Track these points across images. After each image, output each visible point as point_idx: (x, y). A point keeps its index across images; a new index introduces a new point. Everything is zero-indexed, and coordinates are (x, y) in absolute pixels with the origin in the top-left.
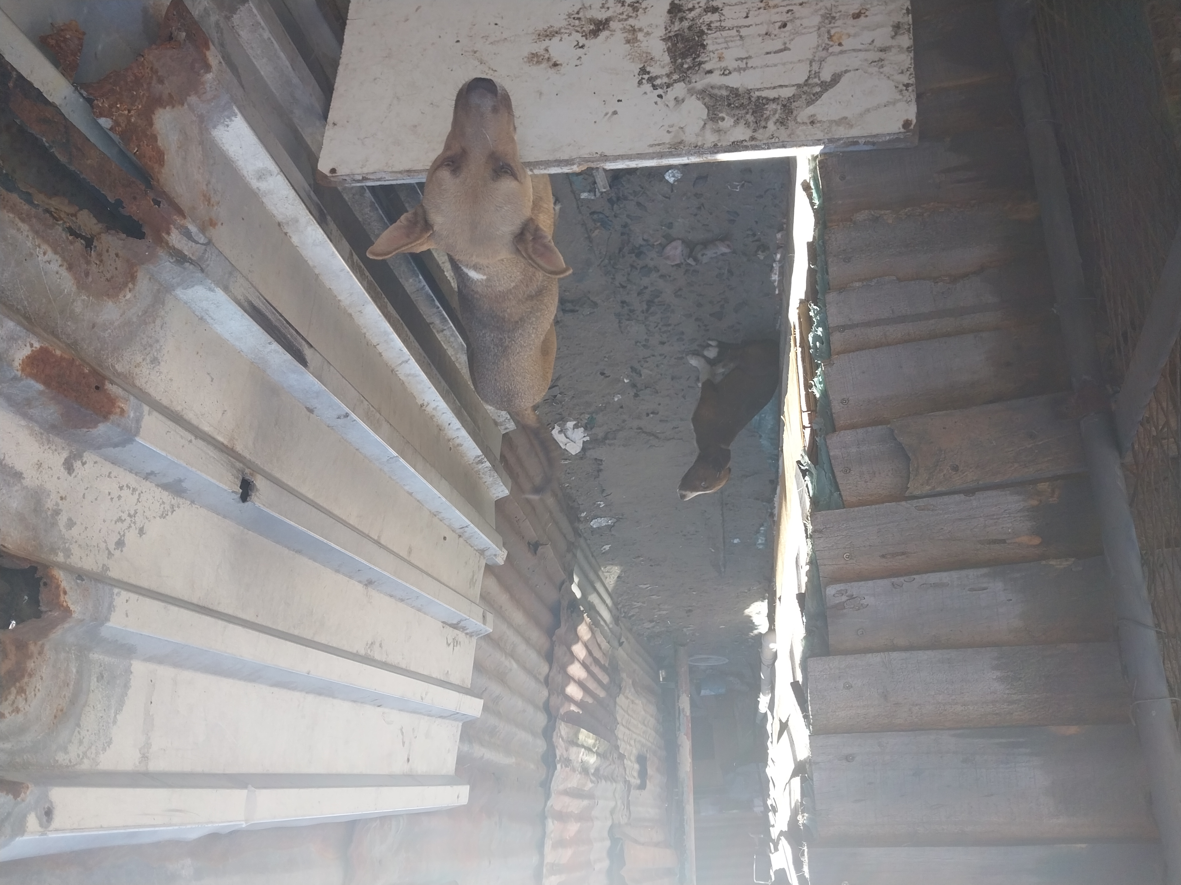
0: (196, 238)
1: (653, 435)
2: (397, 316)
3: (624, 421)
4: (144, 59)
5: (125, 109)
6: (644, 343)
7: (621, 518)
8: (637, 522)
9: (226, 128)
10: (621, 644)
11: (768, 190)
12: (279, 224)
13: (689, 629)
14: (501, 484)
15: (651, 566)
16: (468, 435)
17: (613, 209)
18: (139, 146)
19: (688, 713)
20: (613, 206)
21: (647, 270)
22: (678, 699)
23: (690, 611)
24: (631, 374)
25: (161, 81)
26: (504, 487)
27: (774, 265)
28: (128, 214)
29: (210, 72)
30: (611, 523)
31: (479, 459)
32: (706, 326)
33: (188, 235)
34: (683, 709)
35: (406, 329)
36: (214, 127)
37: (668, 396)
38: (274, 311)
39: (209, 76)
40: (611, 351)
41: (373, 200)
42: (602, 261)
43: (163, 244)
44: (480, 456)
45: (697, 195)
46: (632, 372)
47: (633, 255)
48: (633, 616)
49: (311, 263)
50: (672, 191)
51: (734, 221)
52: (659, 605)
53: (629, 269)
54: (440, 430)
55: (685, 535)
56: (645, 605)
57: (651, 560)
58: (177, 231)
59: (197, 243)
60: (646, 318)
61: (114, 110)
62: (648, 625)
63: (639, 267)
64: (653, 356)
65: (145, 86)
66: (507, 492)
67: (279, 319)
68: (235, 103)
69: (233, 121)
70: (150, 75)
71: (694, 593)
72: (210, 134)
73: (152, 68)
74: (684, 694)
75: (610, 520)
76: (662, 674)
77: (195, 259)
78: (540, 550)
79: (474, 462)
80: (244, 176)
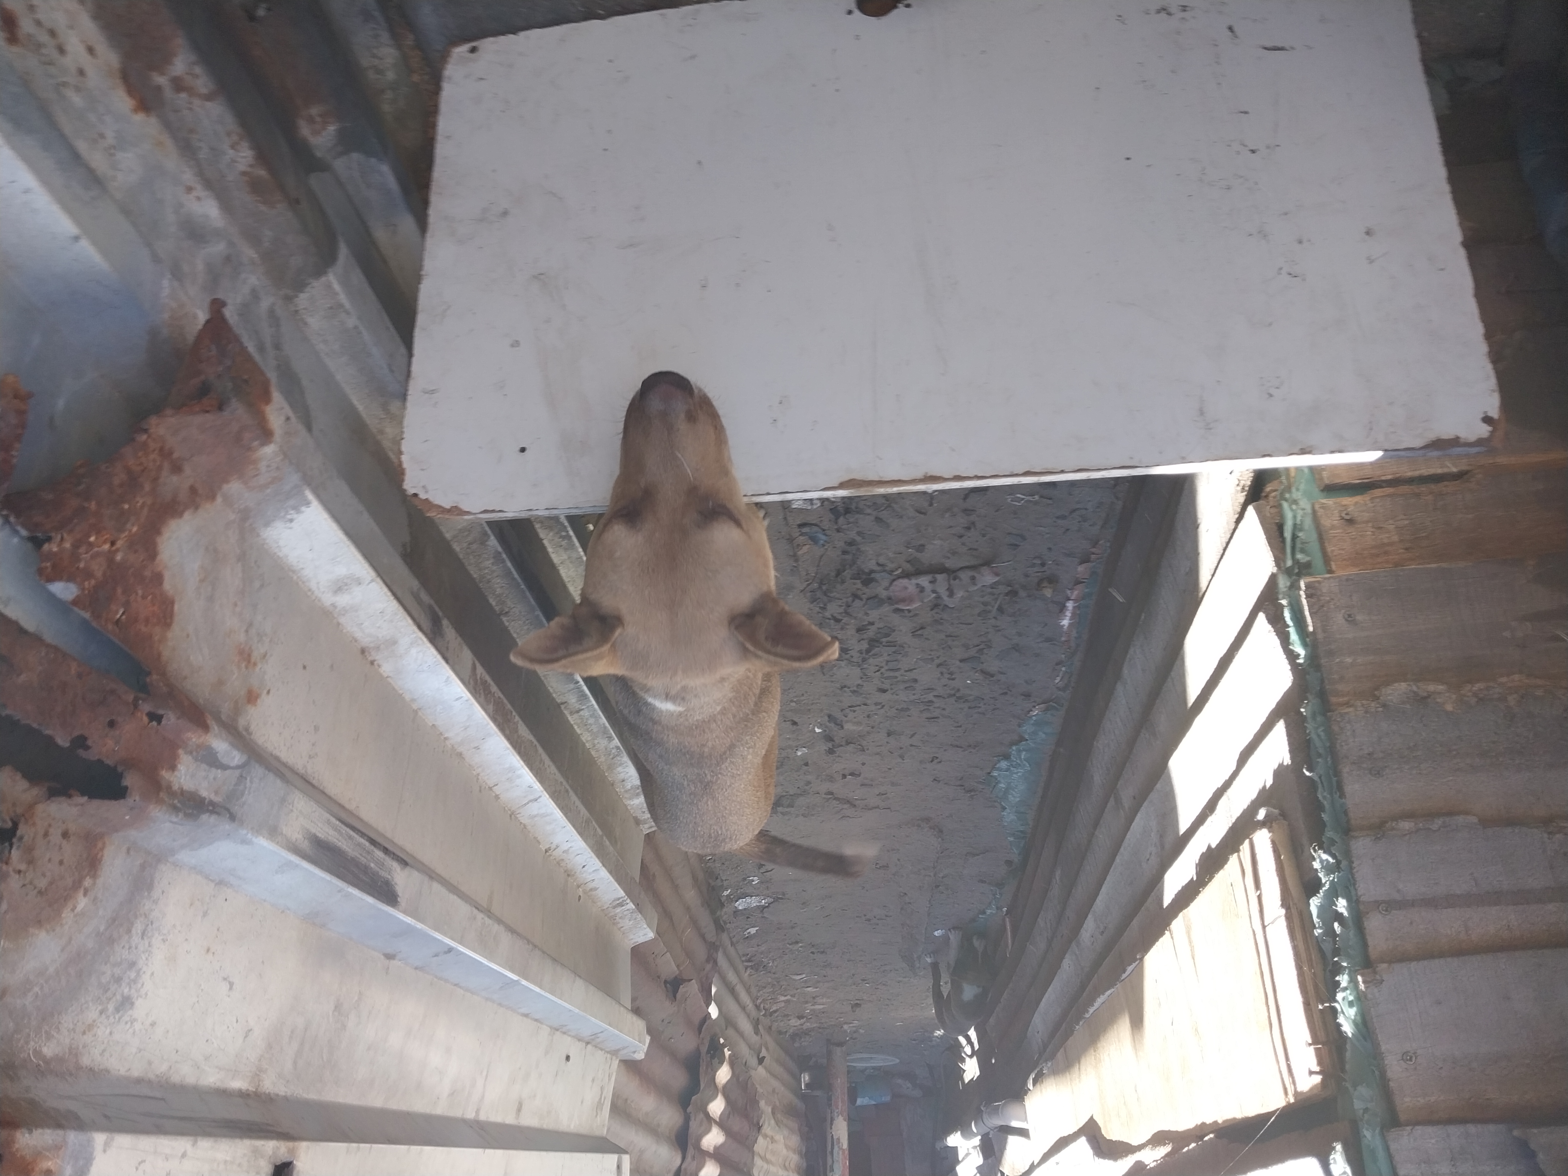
0: (225, 761)
1: (848, 802)
2: (531, 737)
3: (808, 783)
4: (149, 437)
5: (105, 542)
6: (855, 689)
7: (781, 899)
8: (804, 903)
9: (288, 525)
10: (761, 1061)
11: (1074, 511)
12: (363, 651)
13: (851, 1025)
14: (645, 926)
15: (813, 953)
16: (608, 874)
17: (836, 523)
18: (127, 604)
19: (845, 1146)
20: (837, 519)
21: (877, 601)
22: (832, 1124)
23: (857, 1005)
24: (828, 724)
25: (177, 469)
26: (648, 929)
27: (1067, 604)
28: (97, 758)
29: (270, 442)
30: (765, 903)
31: (618, 902)
32: (951, 674)
33: (211, 760)
34: (838, 1139)
35: (540, 750)
36: (267, 524)
37: (877, 754)
38: (352, 833)
39: (269, 450)
40: (803, 695)
41: (500, 549)
42: (808, 585)
43: (162, 794)
44: (622, 897)
45: (967, 511)
46: (829, 721)
47: (858, 581)
48: (775, 1012)
49: (407, 697)
50: (931, 505)
51: (1017, 545)
52: (814, 998)
53: (850, 599)
54: (568, 875)
55: (869, 920)
56: (794, 999)
57: (813, 946)
58: (190, 757)
59: (224, 767)
60: (864, 660)
61: (82, 550)
62: (794, 1022)
63: (864, 597)
64: (865, 704)
65: (147, 487)
66: (651, 935)
67: (359, 845)
68: (309, 485)
69: (303, 512)
70: (158, 463)
71: (867, 985)
72: (258, 535)
73: (161, 449)
74: (840, 1116)
75: (764, 899)
76: (805, 1078)
77: (221, 800)
78: (682, 989)
79: (611, 906)
80: (310, 590)
